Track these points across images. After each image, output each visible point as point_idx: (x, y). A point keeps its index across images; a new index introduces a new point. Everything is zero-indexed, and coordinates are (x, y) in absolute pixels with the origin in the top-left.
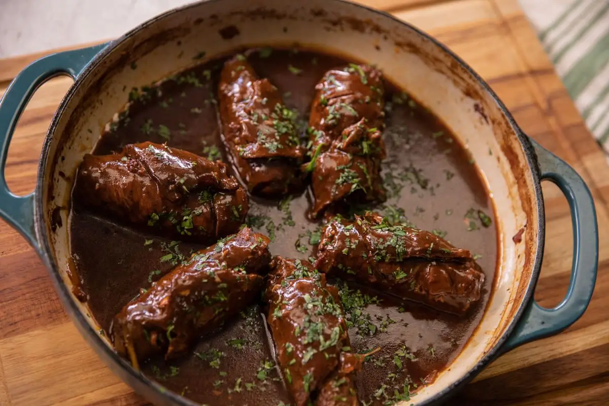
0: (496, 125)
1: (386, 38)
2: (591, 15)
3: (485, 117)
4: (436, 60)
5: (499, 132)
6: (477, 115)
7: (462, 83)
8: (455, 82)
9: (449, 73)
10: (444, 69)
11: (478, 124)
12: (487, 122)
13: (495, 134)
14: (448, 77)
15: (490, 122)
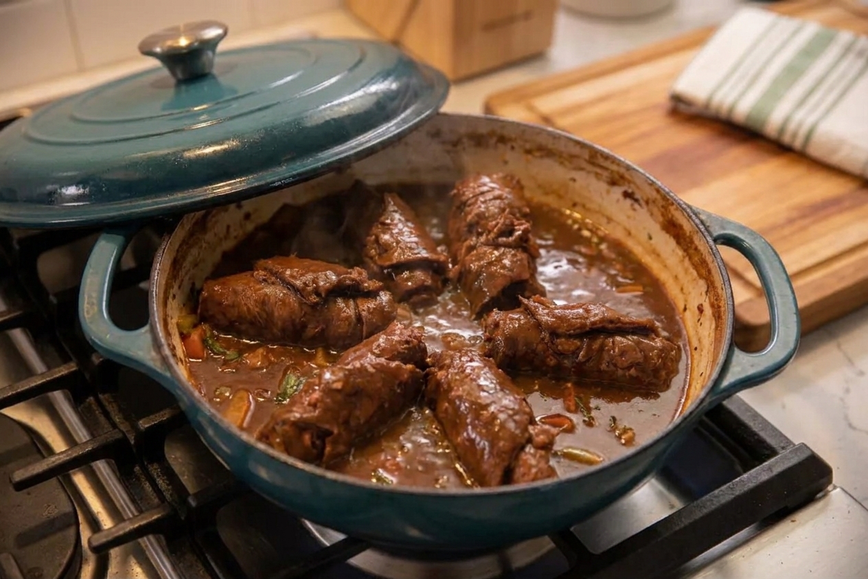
0: (651, 205)
1: (513, 148)
2: (744, 83)
3: (636, 200)
4: (572, 157)
5: (655, 210)
6: (629, 202)
7: (606, 174)
8: (597, 175)
9: (590, 168)
10: (584, 165)
11: (631, 213)
12: (640, 205)
13: (652, 214)
14: (589, 172)
15: (643, 203)
